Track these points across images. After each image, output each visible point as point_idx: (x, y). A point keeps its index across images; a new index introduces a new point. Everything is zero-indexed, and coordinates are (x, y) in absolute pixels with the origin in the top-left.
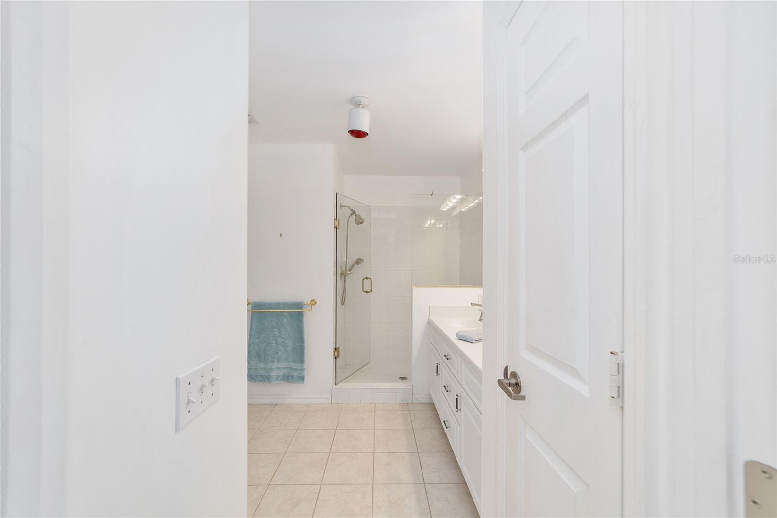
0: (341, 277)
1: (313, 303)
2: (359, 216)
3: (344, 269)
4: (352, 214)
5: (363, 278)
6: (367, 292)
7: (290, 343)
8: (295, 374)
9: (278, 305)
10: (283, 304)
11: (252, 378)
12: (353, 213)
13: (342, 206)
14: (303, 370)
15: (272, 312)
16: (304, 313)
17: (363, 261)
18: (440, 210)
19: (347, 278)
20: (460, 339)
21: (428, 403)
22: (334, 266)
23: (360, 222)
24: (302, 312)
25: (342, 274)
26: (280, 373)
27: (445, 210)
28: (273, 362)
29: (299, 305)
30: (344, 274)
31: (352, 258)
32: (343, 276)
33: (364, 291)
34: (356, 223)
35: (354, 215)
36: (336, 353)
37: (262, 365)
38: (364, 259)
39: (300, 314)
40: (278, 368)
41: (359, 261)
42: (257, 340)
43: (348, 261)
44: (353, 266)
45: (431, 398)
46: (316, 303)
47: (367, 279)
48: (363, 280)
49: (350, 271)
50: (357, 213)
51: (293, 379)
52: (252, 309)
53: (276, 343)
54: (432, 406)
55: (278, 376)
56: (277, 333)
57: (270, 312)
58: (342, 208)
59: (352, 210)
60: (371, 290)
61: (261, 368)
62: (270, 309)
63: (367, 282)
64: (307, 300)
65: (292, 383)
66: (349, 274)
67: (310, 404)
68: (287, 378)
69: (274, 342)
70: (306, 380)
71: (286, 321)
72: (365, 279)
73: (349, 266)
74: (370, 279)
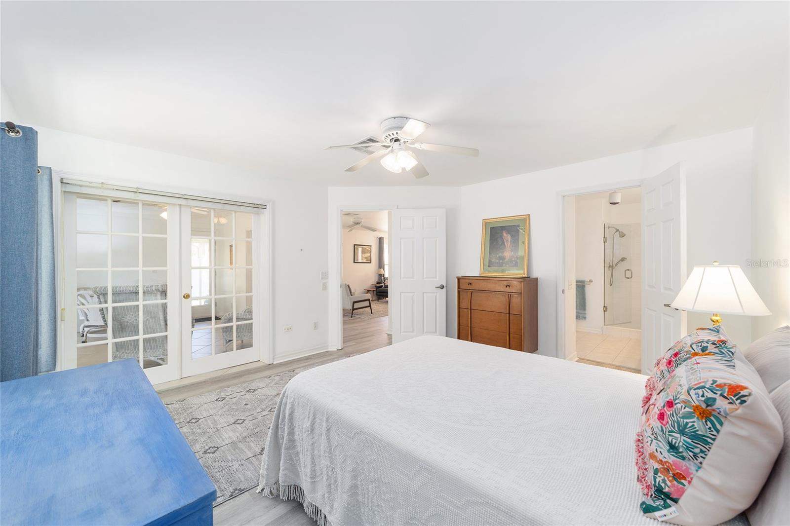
0: (609, 269)
1: (591, 281)
2: (622, 232)
3: (611, 264)
4: (616, 232)
6: (628, 278)
8: (581, 315)
12: (618, 230)
14: (585, 314)
16: (586, 286)
19: (614, 270)
23: (622, 235)
25: (609, 267)
30: (611, 267)
31: (618, 258)
33: (626, 278)
35: (618, 232)
36: (605, 308)
38: (627, 258)
39: (583, 287)
41: (623, 259)
43: (614, 259)
44: (618, 262)
46: (593, 281)
47: (628, 270)
48: (626, 271)
49: (616, 265)
50: (620, 230)
58: (609, 228)
59: (616, 229)
60: (631, 277)
63: (628, 272)
64: (587, 279)
66: (615, 267)
70: (587, 318)
73: (615, 262)
74: (630, 270)
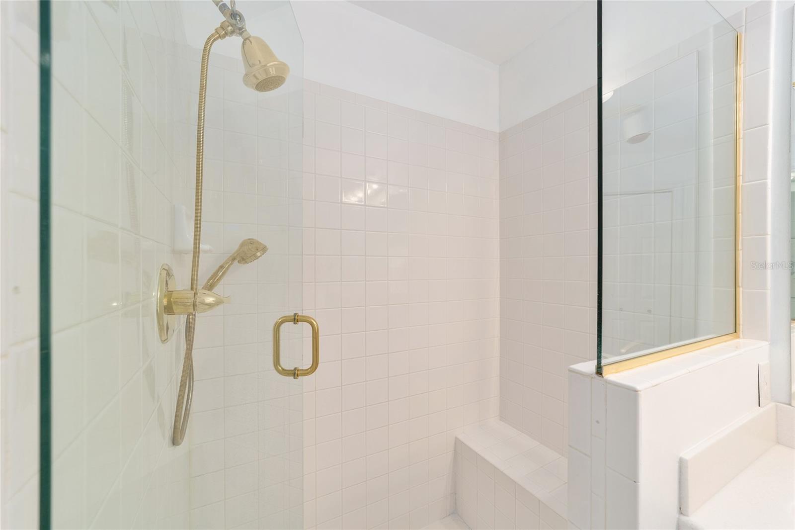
5: (277, 318)
12: (233, 22)
17: (264, 249)
33: (285, 373)
34: (246, 79)
41: (248, 253)
44: (219, 273)
47: (294, 320)
48: (278, 325)
63: (295, 335)
66: (210, 306)
72: (285, 320)
74: (306, 320)
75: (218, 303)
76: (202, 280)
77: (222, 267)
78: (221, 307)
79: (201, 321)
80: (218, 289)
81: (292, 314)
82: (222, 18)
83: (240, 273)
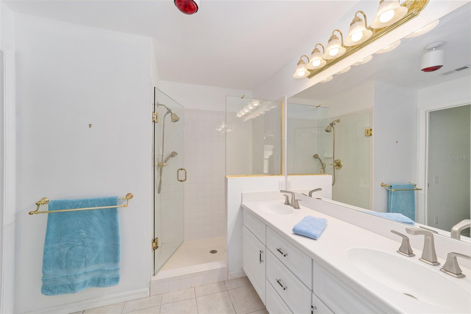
0: (158, 169)
2: (175, 114)
3: (160, 161)
4: (168, 113)
5: (178, 169)
6: (181, 181)
7: (101, 243)
8: (107, 276)
9: (85, 203)
10: (92, 200)
11: (49, 290)
12: (169, 111)
13: (158, 105)
14: (117, 270)
15: (78, 211)
16: (118, 209)
17: (177, 154)
18: (236, 116)
20: (296, 234)
21: (241, 278)
22: (152, 159)
23: (175, 120)
24: (116, 208)
25: (158, 166)
26: (88, 278)
27: (240, 116)
28: (79, 267)
29: (113, 201)
30: (161, 166)
31: (168, 151)
32: (159, 167)
33: (179, 181)
34: (172, 121)
35: (170, 114)
36: (154, 244)
37: (64, 273)
38: (178, 153)
39: (114, 211)
40: (86, 273)
41: (173, 155)
42: (57, 245)
43: (164, 154)
44: (168, 159)
45: (244, 272)
46: (132, 197)
47: (182, 169)
48: (178, 171)
49: (165, 162)
50: (173, 112)
51: (104, 282)
52: (49, 210)
53: (83, 245)
54: (246, 280)
55: (85, 283)
56: (84, 234)
57: (75, 211)
58: (159, 106)
59: (168, 109)
60: (186, 179)
61: (63, 277)
62: (75, 208)
63: (182, 173)
64: (120, 193)
65: (103, 287)
66: (165, 165)
67: (126, 302)
68: (98, 282)
69: (80, 243)
70: (121, 279)
71: (96, 219)
72: (180, 169)
73: (165, 158)
74: (184, 170)
75: (166, 165)
76: (164, 161)
77: (167, 158)
78: (167, 166)
79: (164, 168)
80: (167, 163)
81: (181, 168)
82: (167, 111)
83: (172, 160)
